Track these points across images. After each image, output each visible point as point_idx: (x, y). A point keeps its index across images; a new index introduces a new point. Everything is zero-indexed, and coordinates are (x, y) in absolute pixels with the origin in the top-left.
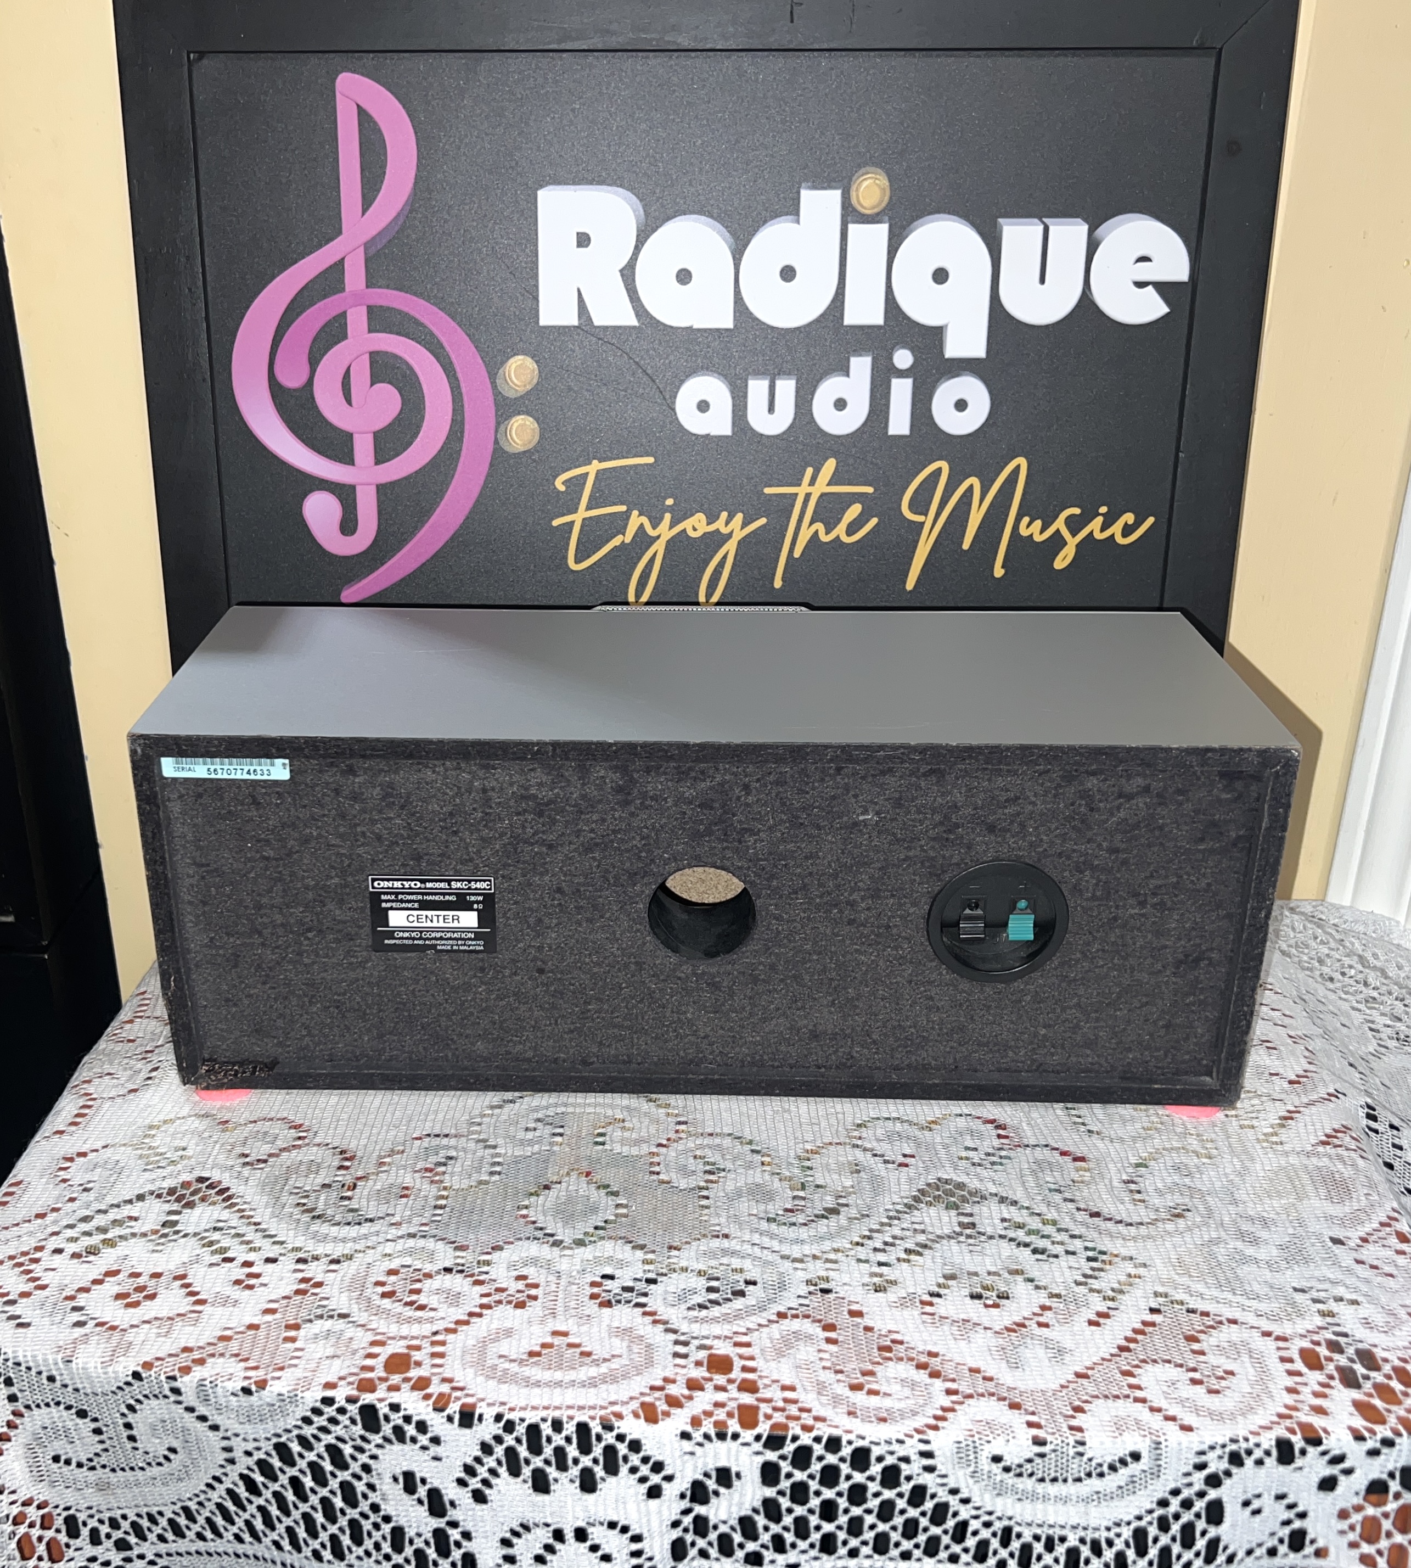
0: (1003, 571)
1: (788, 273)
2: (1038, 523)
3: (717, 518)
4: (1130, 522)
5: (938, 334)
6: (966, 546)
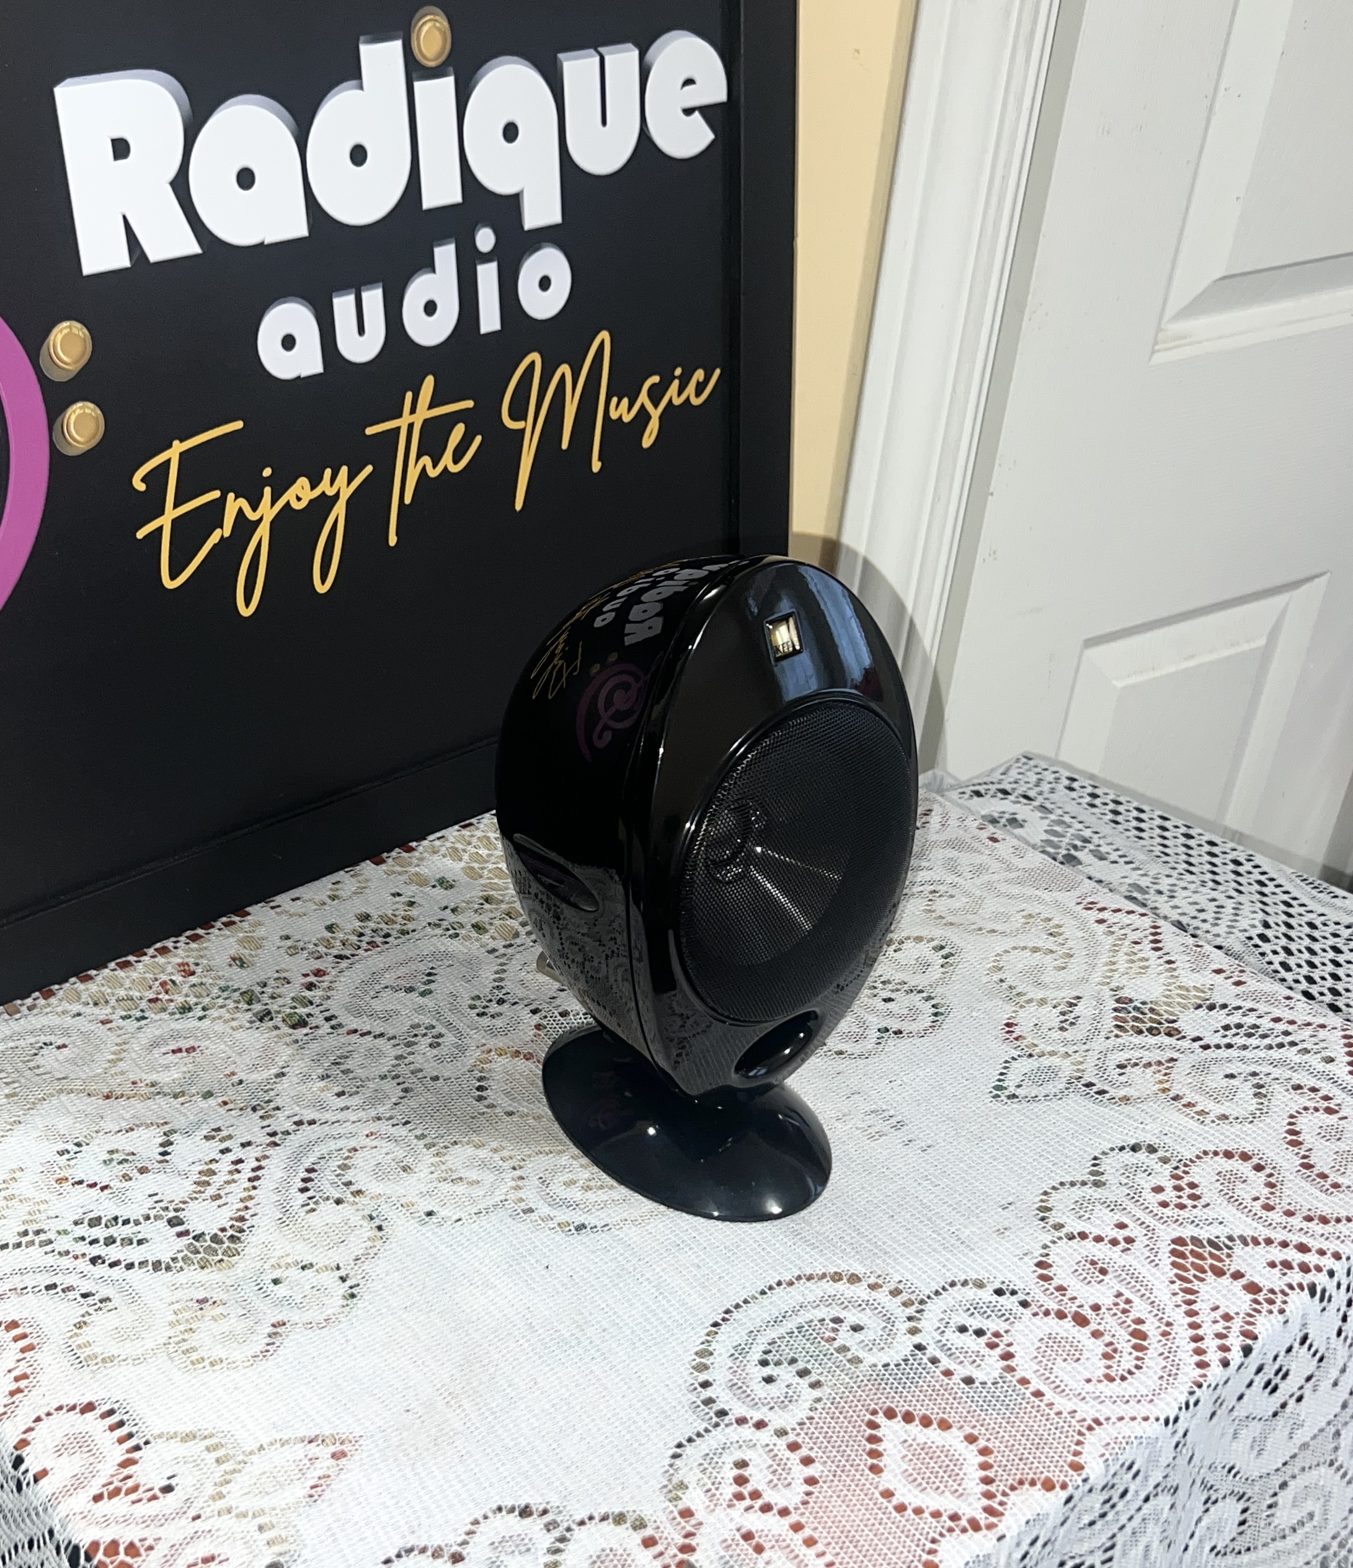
0: (600, 464)
1: (358, 155)
2: (625, 401)
3: (321, 478)
4: (701, 379)
5: (515, 200)
6: (565, 446)
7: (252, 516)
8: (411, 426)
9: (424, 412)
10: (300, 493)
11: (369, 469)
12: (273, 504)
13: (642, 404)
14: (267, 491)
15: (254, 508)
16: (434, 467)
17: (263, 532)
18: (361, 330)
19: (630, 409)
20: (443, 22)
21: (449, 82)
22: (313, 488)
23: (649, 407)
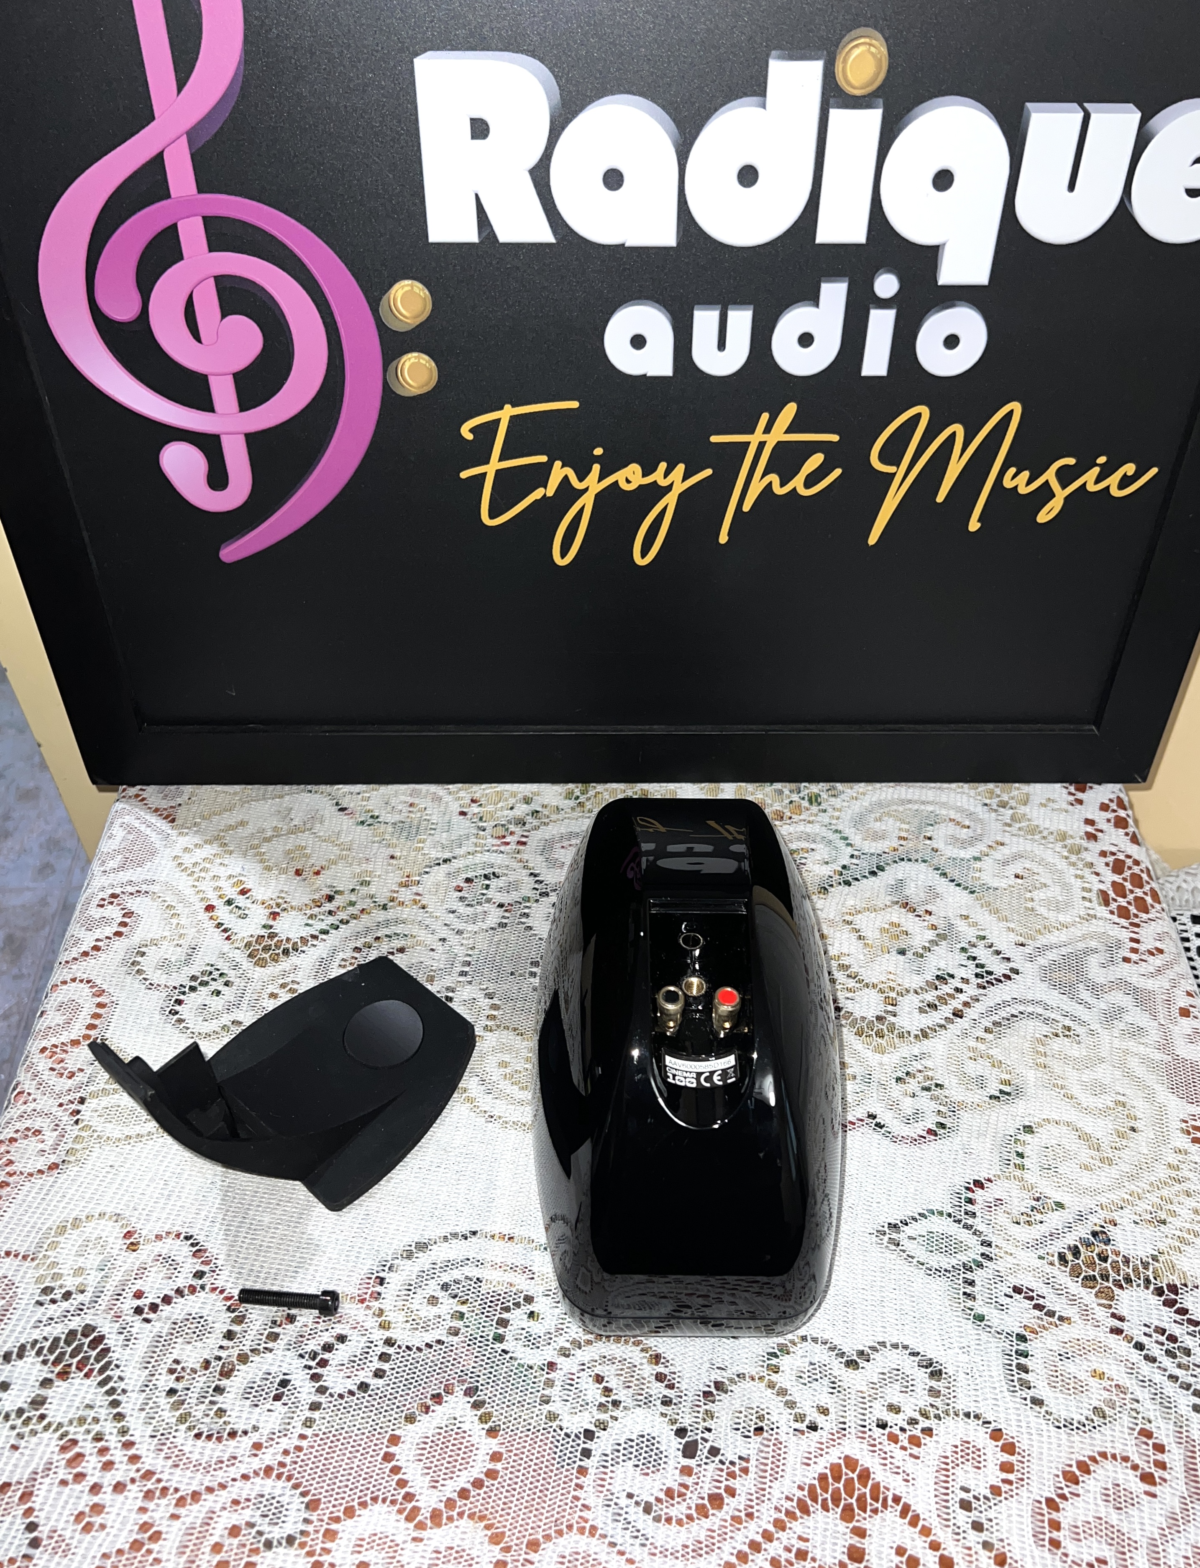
0: (978, 525)
1: (748, 176)
2: (1026, 475)
3: (654, 469)
4: (1130, 473)
5: (933, 252)
6: (940, 499)
7: (577, 485)
8: (762, 445)
9: (779, 434)
10: (630, 477)
11: (708, 472)
12: (599, 481)
13: (1047, 481)
14: (596, 468)
15: (581, 479)
16: (782, 486)
17: (587, 501)
18: (722, 345)
19: (1029, 483)
20: (880, 48)
21: (875, 115)
22: (644, 475)
23: (1055, 485)
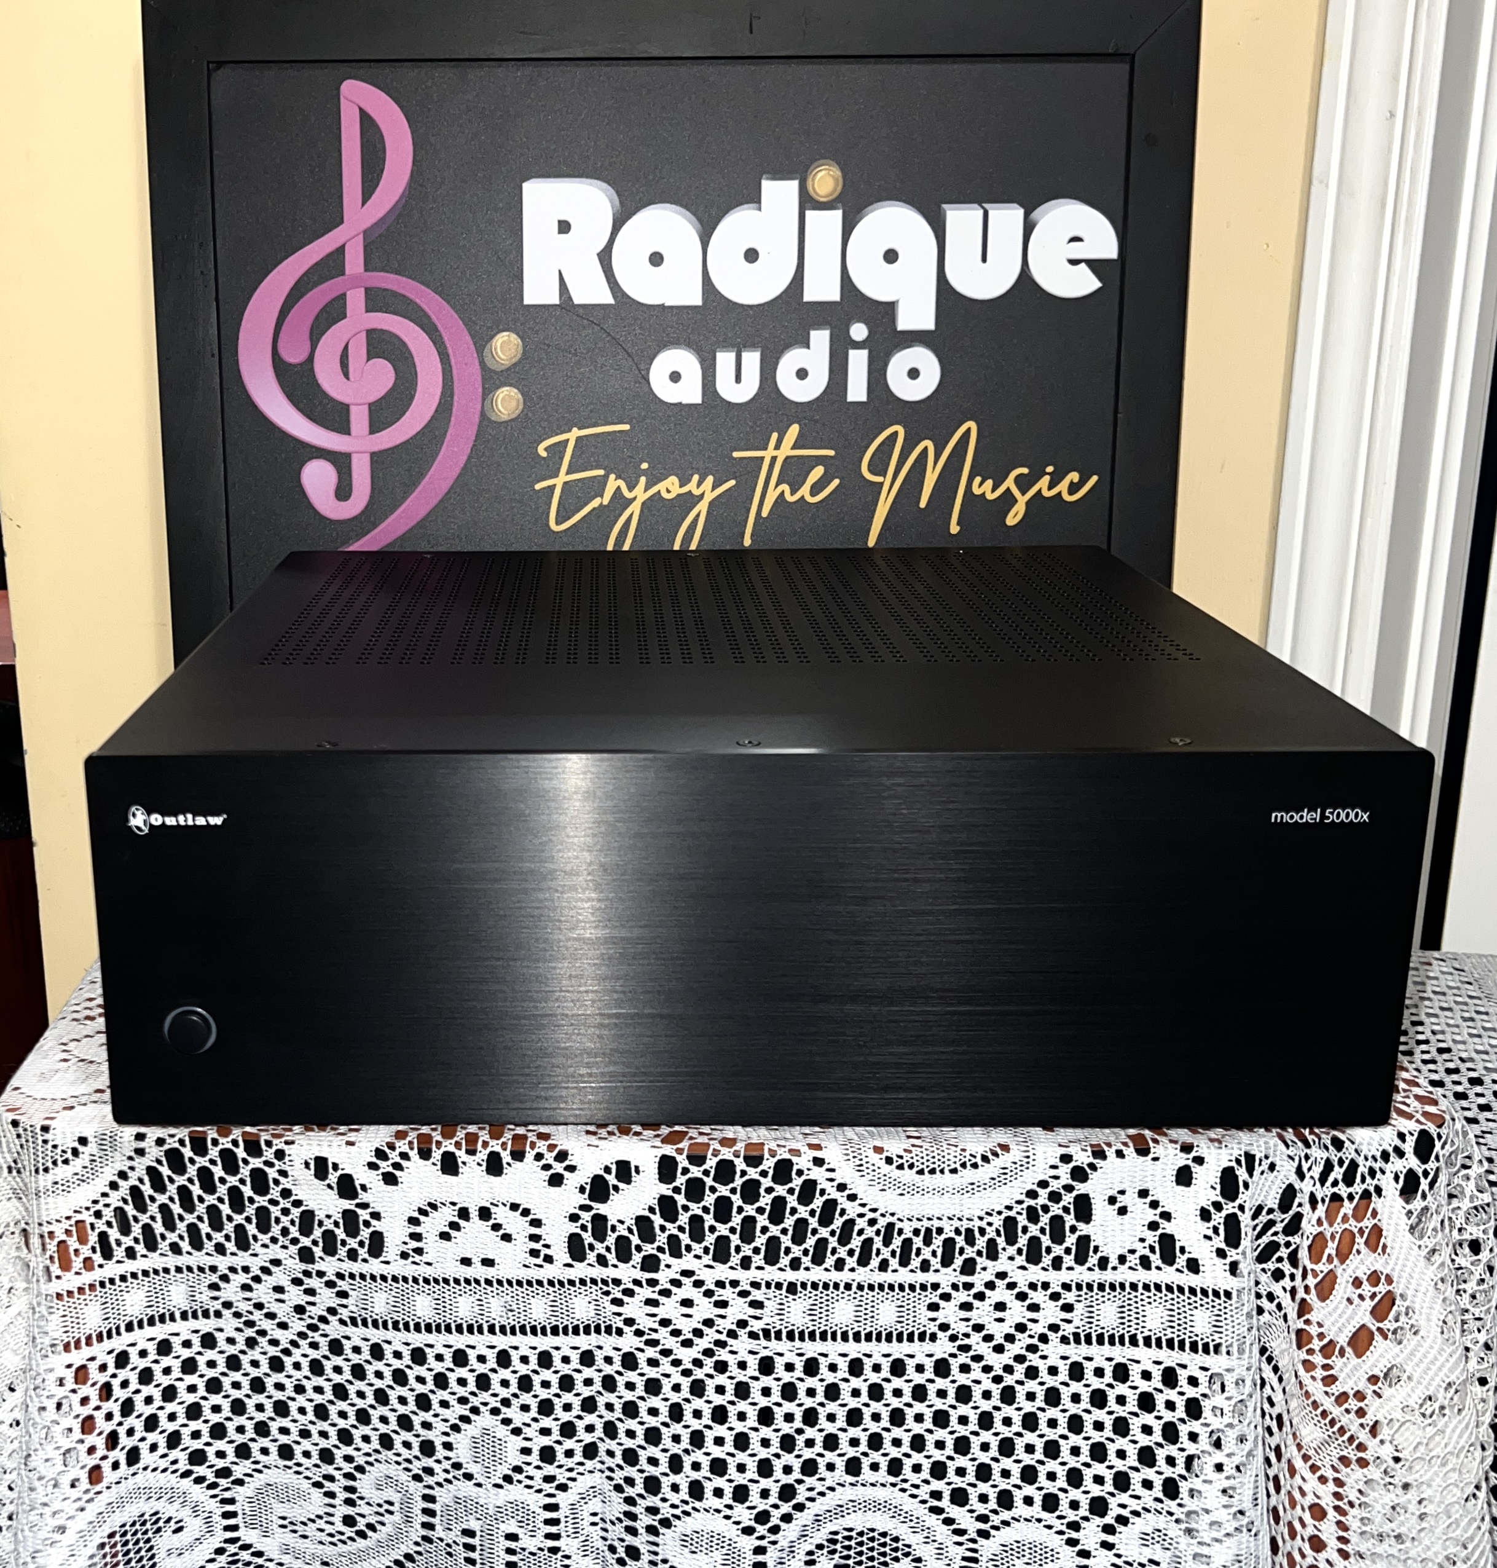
0: (958, 529)
1: (751, 255)
2: (989, 483)
3: (689, 481)
4: (1075, 481)
5: (890, 309)
6: (922, 505)
7: (628, 494)
8: (774, 459)
9: (786, 450)
10: (670, 487)
11: (733, 482)
12: (646, 490)
13: (1008, 489)
14: (643, 479)
15: (631, 488)
16: (793, 493)
17: (635, 509)
18: (738, 379)
19: (993, 490)
20: (836, 172)
21: (837, 215)
22: (681, 486)
23: (1016, 492)
